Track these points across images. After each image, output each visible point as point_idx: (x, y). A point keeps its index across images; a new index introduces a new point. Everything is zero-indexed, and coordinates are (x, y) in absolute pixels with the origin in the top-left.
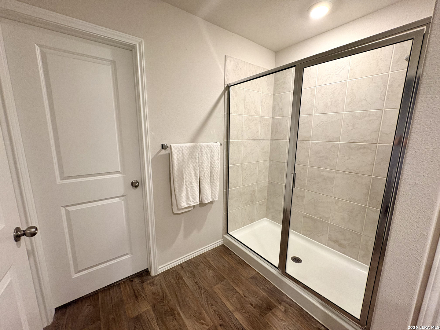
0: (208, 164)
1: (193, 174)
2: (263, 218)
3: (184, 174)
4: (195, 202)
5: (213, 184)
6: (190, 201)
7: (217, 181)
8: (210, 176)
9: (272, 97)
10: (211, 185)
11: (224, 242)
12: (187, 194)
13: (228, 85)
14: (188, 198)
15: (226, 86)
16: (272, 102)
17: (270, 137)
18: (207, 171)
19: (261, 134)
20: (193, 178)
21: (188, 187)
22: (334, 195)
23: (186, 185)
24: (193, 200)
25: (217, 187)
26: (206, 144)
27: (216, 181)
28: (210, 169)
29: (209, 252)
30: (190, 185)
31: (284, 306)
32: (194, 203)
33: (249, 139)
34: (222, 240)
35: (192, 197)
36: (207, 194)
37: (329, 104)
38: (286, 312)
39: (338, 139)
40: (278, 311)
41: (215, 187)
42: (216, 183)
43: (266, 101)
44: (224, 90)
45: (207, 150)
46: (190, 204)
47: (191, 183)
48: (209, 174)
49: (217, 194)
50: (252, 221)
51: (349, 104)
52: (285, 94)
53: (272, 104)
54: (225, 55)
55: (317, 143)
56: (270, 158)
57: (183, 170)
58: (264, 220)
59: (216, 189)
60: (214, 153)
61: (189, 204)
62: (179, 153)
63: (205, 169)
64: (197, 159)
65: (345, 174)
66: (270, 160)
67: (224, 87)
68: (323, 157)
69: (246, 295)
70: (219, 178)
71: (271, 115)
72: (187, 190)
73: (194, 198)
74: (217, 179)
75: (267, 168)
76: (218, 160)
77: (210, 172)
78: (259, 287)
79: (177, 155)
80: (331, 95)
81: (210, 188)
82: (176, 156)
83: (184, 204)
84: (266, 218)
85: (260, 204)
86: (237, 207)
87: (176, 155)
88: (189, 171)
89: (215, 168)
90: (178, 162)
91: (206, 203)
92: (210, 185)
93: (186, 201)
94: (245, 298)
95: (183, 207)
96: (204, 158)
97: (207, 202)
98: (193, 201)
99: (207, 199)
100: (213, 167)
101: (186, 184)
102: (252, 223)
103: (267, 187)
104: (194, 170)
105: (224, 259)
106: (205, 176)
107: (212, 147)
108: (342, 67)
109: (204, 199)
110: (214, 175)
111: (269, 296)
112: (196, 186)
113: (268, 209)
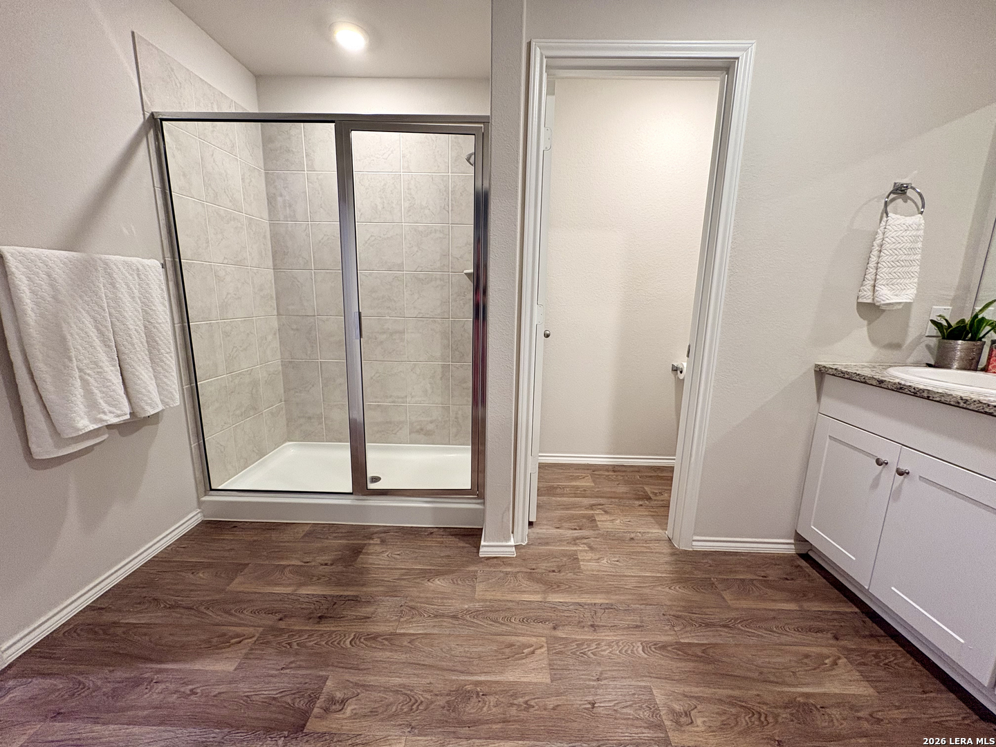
0: (136, 313)
1: (95, 338)
2: (283, 443)
3: (69, 337)
4: (119, 412)
5: (161, 366)
6: (104, 413)
7: (170, 358)
8: (146, 344)
9: (263, 175)
10: (154, 370)
11: (204, 516)
12: (88, 394)
13: (152, 114)
14: (92, 405)
15: (147, 115)
16: (264, 185)
17: (271, 264)
18: (136, 330)
19: (250, 254)
20: (98, 348)
21: (89, 375)
22: (408, 357)
23: (80, 370)
24: (111, 409)
25: (173, 374)
26: (123, 258)
27: (166, 357)
28: (145, 327)
29: (170, 548)
30: (95, 368)
31: (378, 538)
32: (118, 416)
33: (226, 261)
34: (199, 510)
35: (106, 402)
36: (149, 392)
37: (380, 207)
38: (383, 542)
39: (400, 267)
40: (371, 547)
41: (167, 374)
42: (168, 362)
43: (251, 181)
44: (144, 124)
45: (127, 275)
46: (106, 421)
47: (96, 363)
48: (144, 340)
49: (176, 391)
50: (261, 454)
51: (409, 211)
52: (294, 174)
53: (265, 189)
54: (133, 33)
55: (370, 274)
56: (278, 311)
57: (63, 325)
58: (286, 446)
59: (171, 378)
60: (148, 284)
61: (102, 420)
62: (37, 274)
63: (131, 327)
64: (100, 298)
65: (419, 321)
66: (279, 314)
67: (142, 116)
68: (383, 297)
69: (307, 559)
70: (173, 350)
71: (267, 214)
72: (85, 383)
73: (114, 403)
74: (167, 353)
75: (275, 334)
76: (163, 304)
77: (145, 334)
78: (327, 538)
79: (29, 279)
80: (380, 191)
81: (153, 378)
82: (27, 282)
83: (85, 424)
84: (289, 441)
85: (272, 414)
86: (223, 426)
87: (24, 279)
88: (82, 330)
89: (159, 324)
90: (37, 304)
91: (149, 414)
92: (151, 369)
93: (88, 414)
94: (308, 564)
95: (81, 430)
96: (122, 296)
97: (152, 413)
98: (110, 412)
99: (150, 405)
100: (151, 321)
101: (78, 367)
102: (261, 458)
103: (281, 375)
104: (98, 330)
105: (224, 539)
106: (133, 345)
107: (141, 268)
108: (391, 149)
109: (143, 404)
110: (160, 342)
111: (349, 540)
112: (112, 371)
113: (289, 421)
